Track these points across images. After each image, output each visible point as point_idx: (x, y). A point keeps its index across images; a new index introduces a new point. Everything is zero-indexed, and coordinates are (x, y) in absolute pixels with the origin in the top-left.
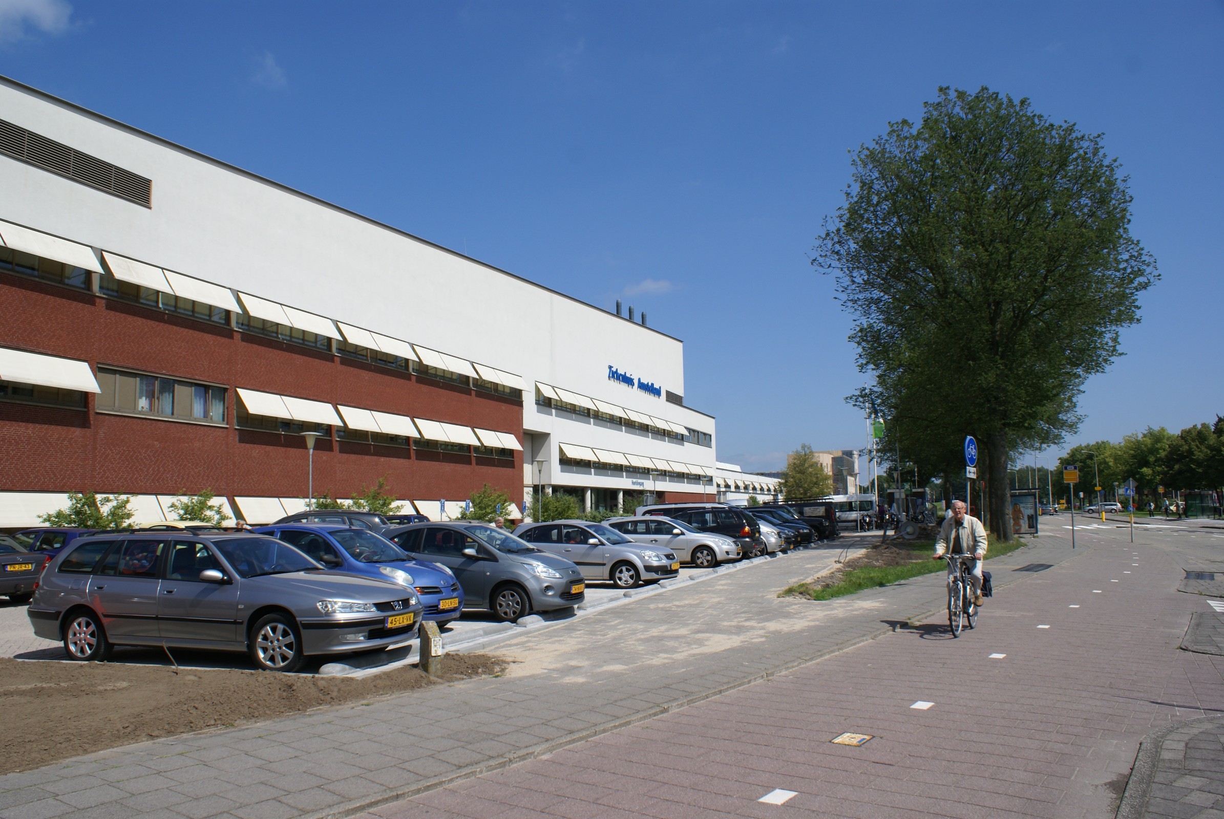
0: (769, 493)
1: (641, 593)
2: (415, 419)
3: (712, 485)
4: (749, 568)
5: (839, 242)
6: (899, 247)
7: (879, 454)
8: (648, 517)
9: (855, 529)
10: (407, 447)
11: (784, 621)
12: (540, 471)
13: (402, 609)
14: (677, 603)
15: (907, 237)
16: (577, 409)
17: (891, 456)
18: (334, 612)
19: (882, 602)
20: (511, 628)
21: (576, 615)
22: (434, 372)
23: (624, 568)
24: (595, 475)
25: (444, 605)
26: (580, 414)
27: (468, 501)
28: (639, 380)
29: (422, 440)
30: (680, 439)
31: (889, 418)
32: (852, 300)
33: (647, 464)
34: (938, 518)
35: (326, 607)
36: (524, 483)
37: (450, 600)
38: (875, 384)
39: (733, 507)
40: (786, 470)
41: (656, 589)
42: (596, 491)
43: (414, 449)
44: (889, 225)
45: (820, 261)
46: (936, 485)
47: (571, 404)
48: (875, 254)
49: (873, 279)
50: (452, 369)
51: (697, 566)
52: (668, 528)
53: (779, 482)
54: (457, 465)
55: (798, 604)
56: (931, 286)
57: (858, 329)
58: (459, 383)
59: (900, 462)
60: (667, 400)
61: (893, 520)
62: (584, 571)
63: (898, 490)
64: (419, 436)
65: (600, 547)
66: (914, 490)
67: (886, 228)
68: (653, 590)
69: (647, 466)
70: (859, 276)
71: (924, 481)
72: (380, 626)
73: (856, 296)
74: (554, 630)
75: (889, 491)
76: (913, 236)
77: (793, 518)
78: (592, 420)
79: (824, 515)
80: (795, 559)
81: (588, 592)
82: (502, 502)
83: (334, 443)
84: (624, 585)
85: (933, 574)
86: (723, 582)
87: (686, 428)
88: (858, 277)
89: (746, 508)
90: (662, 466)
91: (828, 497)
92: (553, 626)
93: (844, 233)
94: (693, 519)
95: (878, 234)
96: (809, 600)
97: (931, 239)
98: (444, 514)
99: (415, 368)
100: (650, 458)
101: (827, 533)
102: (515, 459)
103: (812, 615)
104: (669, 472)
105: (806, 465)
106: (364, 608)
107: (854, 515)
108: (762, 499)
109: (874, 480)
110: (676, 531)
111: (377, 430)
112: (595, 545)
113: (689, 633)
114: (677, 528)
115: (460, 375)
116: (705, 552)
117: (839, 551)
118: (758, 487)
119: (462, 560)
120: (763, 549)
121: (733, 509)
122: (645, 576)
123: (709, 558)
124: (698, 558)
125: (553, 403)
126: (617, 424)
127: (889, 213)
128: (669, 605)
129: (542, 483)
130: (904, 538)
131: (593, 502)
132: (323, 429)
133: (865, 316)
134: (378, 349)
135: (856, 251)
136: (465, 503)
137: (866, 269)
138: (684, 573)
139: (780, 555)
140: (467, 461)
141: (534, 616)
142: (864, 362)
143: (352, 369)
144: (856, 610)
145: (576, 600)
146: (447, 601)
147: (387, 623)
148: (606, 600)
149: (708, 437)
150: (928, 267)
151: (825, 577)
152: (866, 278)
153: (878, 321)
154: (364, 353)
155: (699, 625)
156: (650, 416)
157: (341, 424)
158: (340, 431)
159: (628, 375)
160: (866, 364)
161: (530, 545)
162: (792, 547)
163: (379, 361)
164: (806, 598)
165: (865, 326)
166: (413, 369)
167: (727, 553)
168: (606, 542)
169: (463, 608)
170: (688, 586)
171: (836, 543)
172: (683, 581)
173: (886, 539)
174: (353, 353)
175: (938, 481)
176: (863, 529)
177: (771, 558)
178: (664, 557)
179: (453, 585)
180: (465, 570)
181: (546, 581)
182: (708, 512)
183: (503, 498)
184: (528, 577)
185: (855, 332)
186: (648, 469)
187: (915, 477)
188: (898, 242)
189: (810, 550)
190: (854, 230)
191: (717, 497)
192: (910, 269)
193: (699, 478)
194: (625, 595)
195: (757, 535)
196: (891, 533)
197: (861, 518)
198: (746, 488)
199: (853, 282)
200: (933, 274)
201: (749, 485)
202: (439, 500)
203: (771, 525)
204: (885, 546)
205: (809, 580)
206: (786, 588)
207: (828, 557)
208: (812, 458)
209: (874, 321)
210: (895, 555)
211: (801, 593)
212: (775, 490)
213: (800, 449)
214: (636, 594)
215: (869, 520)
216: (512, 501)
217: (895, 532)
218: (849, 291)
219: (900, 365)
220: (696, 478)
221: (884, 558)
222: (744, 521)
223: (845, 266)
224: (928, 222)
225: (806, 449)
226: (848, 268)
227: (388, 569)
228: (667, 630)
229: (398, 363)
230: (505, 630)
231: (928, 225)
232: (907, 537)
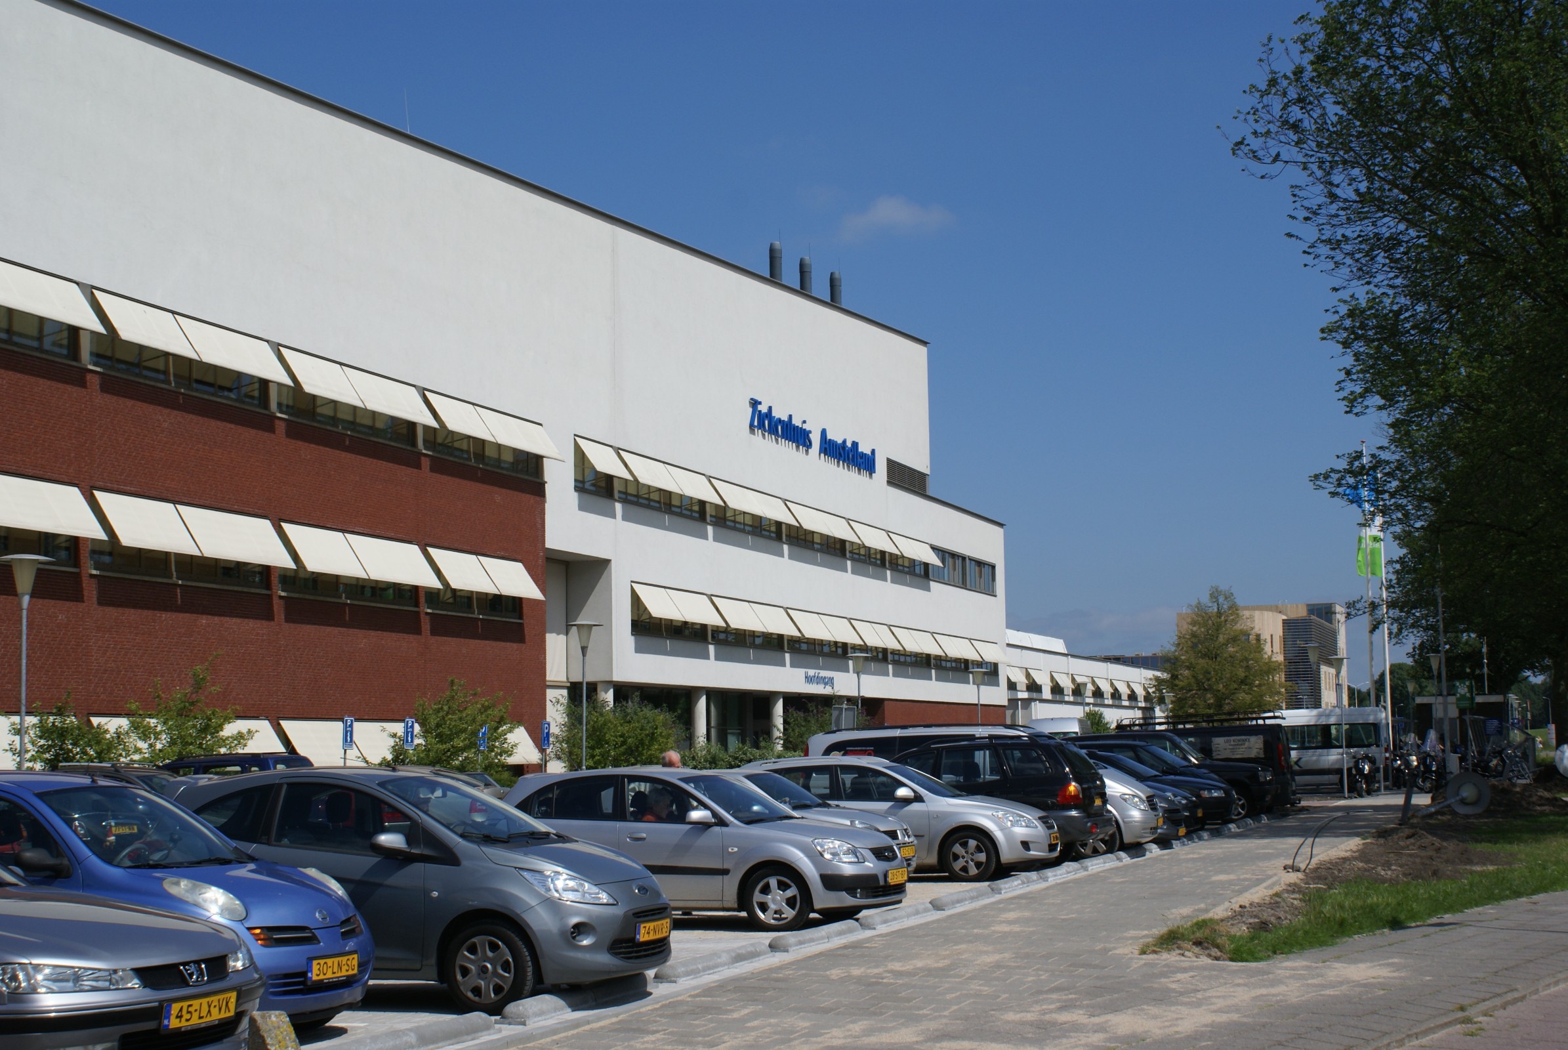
0: (1133, 704)
1: (812, 940)
2: (284, 525)
3: (997, 685)
4: (1076, 881)
5: (1300, 100)
6: (1445, 112)
7: (1395, 613)
8: (837, 759)
9: (1337, 792)
10: (264, 592)
11: (1153, 1010)
12: (584, 649)
13: (209, 981)
14: (897, 966)
15: (1465, 86)
16: (675, 502)
17: (1425, 617)
18: (33, 990)
19: (1397, 967)
20: (487, 1028)
21: (650, 994)
22: (330, 413)
23: (773, 882)
24: (717, 658)
25: (322, 971)
26: (681, 515)
27: (410, 721)
28: (824, 432)
29: (302, 575)
30: (919, 576)
31: (1418, 525)
32: (1329, 241)
33: (842, 633)
34: (1538, 765)
35: (14, 978)
36: (548, 678)
37: (336, 960)
38: (1385, 442)
39: (1041, 736)
40: (1173, 649)
41: (850, 931)
42: (719, 697)
43: (281, 597)
44: (1419, 58)
45: (1254, 147)
46: (1533, 687)
47: (660, 490)
48: (1385, 130)
49: (1381, 189)
50: (372, 406)
51: (954, 878)
52: (883, 784)
53: (1157, 679)
54: (385, 634)
55: (1191, 969)
56: (1523, 207)
57: (1344, 309)
58: (390, 439)
59: (1446, 632)
60: (890, 483)
61: (1428, 769)
62: (673, 890)
63: (1440, 699)
64: (292, 565)
65: (717, 829)
66: (1479, 699)
67: (1413, 66)
68: (840, 933)
69: (841, 638)
70: (1347, 181)
71: (1504, 679)
72: (150, 1025)
73: (1340, 232)
74: (592, 1030)
75: (1419, 700)
76: (1479, 85)
77: (1186, 763)
78: (710, 529)
79: (1262, 756)
80: (1188, 860)
81: (683, 942)
82: (494, 724)
83: (86, 582)
84: (773, 922)
85: (1524, 899)
86: (1012, 915)
87: (934, 548)
88: (1344, 184)
89: (1075, 739)
90: (877, 638)
91: (1271, 714)
92: (588, 1023)
93: (1312, 80)
94: (945, 761)
95: (1392, 80)
96: (1217, 959)
97: (1524, 93)
98: (352, 753)
99: (285, 402)
100: (849, 619)
101: (1268, 798)
102: (527, 621)
103: (1224, 997)
104: (894, 652)
105: (1221, 639)
106: (110, 981)
107: (1333, 757)
108: (1113, 717)
109: (1382, 675)
110: (902, 792)
111: (189, 549)
112: (703, 826)
113: (920, 1038)
114: (904, 785)
115: (394, 419)
116: (972, 843)
117: (1295, 841)
118: (1106, 688)
119: (372, 860)
120: (1113, 836)
121: (1041, 741)
122: (823, 899)
123: (982, 857)
124: (956, 857)
125: (617, 486)
126: (769, 538)
127: (1420, 30)
128: (876, 971)
129: (590, 678)
130: (1454, 813)
131: (713, 723)
132: (59, 547)
133: (1359, 278)
134: (193, 356)
135: (1340, 122)
136: (403, 724)
137: (1366, 167)
138: (919, 894)
139: (1154, 850)
140: (410, 625)
141: (546, 997)
142: (1358, 390)
143: (130, 403)
144: (1332, 985)
145: (648, 959)
146: (329, 961)
147: (168, 1018)
148: (725, 958)
149: (986, 570)
150: (1514, 160)
151: (1259, 905)
152: (1363, 187)
153: (1391, 292)
154: (160, 364)
155: (944, 1021)
156: (848, 520)
157: (101, 535)
158: (101, 553)
159: (797, 422)
160: (1362, 395)
161: (541, 826)
162: (1182, 831)
163: (195, 385)
164: (1209, 956)
165: (1364, 305)
166: (280, 405)
167: (1026, 845)
168: (732, 819)
169: (371, 978)
170: (927, 924)
171: (1290, 822)
172: (917, 913)
173: (1410, 814)
174: (131, 364)
175: (1538, 679)
176: (1355, 791)
177: (1132, 857)
178: (869, 855)
179: (346, 922)
180: (380, 885)
181: (577, 913)
182: (981, 747)
183: (495, 713)
184: (533, 902)
185: (1336, 317)
186: (845, 645)
187: (1481, 666)
188: (1444, 100)
189: (1226, 840)
190: (1335, 72)
191: (1009, 713)
192: (1471, 164)
193: (967, 668)
194: (773, 947)
195: (1098, 802)
196: (1422, 800)
197: (1351, 765)
198: (1078, 691)
199: (1333, 197)
200: (1528, 178)
201: (1085, 684)
202: (341, 720)
203: (1133, 780)
204: (1407, 831)
205: (1219, 912)
206: (1161, 930)
207: (1267, 857)
208: (1235, 622)
209: (1382, 290)
210: (1431, 853)
211: (1198, 943)
212: (1147, 698)
213: (1205, 599)
214: (801, 943)
215: (1370, 771)
216: (518, 720)
217: (1433, 799)
218: (1322, 220)
219: (1446, 400)
220: (958, 669)
221: (1404, 860)
222: (1067, 769)
223: (1313, 160)
224: (1517, 50)
225: (1221, 599)
226: (1322, 162)
227: (184, 884)
228: (869, 1032)
229: (244, 390)
230: (473, 1031)
231: (1517, 59)
232: (1462, 810)
